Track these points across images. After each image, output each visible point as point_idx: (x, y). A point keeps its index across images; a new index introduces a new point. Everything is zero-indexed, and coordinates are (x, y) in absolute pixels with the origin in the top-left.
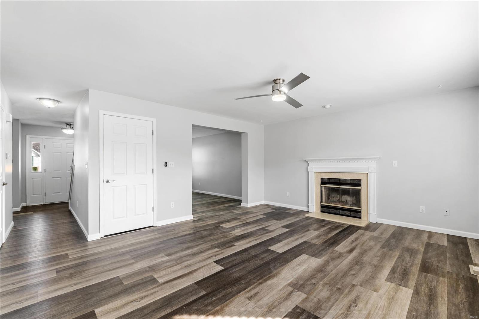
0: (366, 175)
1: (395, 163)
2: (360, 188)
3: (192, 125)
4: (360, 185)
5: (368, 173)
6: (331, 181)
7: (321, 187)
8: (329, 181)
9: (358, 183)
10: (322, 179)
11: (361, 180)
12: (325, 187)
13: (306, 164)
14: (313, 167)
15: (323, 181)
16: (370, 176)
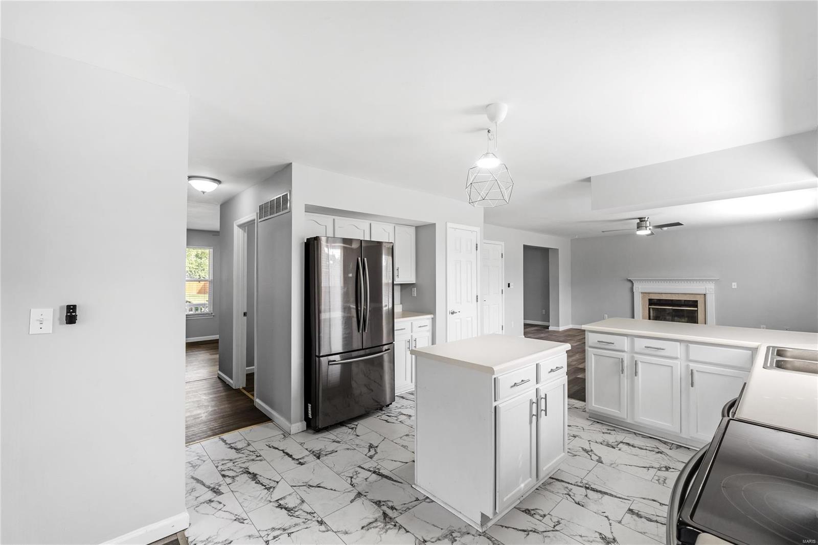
0: (703, 296)
1: (734, 285)
2: (696, 309)
3: (524, 245)
4: (697, 306)
5: (705, 294)
6: (662, 302)
7: (649, 308)
8: (658, 302)
9: (695, 304)
10: (650, 300)
11: (697, 301)
12: (653, 308)
13: (629, 284)
14: (639, 288)
15: (651, 302)
16: (708, 297)
